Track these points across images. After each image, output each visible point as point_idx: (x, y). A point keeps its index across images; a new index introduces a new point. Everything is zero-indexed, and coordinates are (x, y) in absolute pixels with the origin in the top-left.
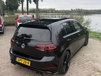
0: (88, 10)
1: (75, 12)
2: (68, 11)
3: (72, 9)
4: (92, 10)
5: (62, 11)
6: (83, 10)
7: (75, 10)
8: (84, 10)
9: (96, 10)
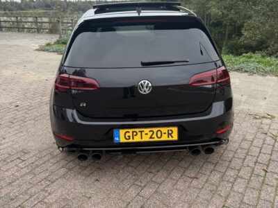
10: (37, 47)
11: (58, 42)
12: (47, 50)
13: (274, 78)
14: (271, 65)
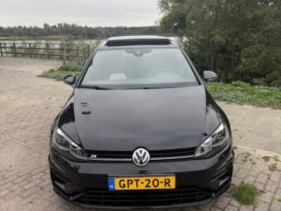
0: (90, 28)
1: (56, 34)
2: (36, 29)
3: (46, 25)
4: (101, 28)
5: (15, 28)
6: (78, 27)
7: (55, 27)
8: (81, 27)
9: (110, 28)
10: (40, 72)
11: (61, 69)
12: (47, 77)
13: (250, 106)
14: (253, 95)
